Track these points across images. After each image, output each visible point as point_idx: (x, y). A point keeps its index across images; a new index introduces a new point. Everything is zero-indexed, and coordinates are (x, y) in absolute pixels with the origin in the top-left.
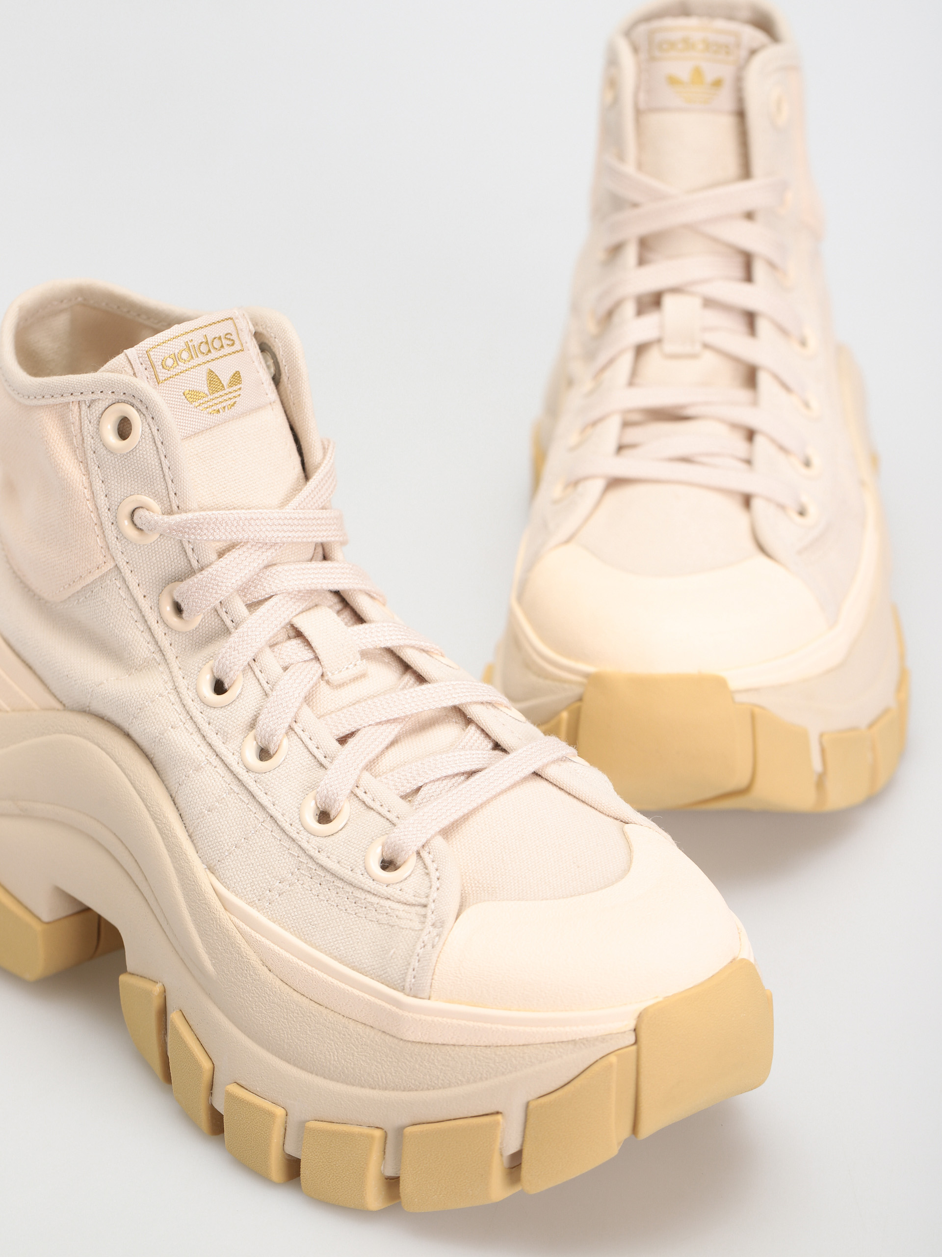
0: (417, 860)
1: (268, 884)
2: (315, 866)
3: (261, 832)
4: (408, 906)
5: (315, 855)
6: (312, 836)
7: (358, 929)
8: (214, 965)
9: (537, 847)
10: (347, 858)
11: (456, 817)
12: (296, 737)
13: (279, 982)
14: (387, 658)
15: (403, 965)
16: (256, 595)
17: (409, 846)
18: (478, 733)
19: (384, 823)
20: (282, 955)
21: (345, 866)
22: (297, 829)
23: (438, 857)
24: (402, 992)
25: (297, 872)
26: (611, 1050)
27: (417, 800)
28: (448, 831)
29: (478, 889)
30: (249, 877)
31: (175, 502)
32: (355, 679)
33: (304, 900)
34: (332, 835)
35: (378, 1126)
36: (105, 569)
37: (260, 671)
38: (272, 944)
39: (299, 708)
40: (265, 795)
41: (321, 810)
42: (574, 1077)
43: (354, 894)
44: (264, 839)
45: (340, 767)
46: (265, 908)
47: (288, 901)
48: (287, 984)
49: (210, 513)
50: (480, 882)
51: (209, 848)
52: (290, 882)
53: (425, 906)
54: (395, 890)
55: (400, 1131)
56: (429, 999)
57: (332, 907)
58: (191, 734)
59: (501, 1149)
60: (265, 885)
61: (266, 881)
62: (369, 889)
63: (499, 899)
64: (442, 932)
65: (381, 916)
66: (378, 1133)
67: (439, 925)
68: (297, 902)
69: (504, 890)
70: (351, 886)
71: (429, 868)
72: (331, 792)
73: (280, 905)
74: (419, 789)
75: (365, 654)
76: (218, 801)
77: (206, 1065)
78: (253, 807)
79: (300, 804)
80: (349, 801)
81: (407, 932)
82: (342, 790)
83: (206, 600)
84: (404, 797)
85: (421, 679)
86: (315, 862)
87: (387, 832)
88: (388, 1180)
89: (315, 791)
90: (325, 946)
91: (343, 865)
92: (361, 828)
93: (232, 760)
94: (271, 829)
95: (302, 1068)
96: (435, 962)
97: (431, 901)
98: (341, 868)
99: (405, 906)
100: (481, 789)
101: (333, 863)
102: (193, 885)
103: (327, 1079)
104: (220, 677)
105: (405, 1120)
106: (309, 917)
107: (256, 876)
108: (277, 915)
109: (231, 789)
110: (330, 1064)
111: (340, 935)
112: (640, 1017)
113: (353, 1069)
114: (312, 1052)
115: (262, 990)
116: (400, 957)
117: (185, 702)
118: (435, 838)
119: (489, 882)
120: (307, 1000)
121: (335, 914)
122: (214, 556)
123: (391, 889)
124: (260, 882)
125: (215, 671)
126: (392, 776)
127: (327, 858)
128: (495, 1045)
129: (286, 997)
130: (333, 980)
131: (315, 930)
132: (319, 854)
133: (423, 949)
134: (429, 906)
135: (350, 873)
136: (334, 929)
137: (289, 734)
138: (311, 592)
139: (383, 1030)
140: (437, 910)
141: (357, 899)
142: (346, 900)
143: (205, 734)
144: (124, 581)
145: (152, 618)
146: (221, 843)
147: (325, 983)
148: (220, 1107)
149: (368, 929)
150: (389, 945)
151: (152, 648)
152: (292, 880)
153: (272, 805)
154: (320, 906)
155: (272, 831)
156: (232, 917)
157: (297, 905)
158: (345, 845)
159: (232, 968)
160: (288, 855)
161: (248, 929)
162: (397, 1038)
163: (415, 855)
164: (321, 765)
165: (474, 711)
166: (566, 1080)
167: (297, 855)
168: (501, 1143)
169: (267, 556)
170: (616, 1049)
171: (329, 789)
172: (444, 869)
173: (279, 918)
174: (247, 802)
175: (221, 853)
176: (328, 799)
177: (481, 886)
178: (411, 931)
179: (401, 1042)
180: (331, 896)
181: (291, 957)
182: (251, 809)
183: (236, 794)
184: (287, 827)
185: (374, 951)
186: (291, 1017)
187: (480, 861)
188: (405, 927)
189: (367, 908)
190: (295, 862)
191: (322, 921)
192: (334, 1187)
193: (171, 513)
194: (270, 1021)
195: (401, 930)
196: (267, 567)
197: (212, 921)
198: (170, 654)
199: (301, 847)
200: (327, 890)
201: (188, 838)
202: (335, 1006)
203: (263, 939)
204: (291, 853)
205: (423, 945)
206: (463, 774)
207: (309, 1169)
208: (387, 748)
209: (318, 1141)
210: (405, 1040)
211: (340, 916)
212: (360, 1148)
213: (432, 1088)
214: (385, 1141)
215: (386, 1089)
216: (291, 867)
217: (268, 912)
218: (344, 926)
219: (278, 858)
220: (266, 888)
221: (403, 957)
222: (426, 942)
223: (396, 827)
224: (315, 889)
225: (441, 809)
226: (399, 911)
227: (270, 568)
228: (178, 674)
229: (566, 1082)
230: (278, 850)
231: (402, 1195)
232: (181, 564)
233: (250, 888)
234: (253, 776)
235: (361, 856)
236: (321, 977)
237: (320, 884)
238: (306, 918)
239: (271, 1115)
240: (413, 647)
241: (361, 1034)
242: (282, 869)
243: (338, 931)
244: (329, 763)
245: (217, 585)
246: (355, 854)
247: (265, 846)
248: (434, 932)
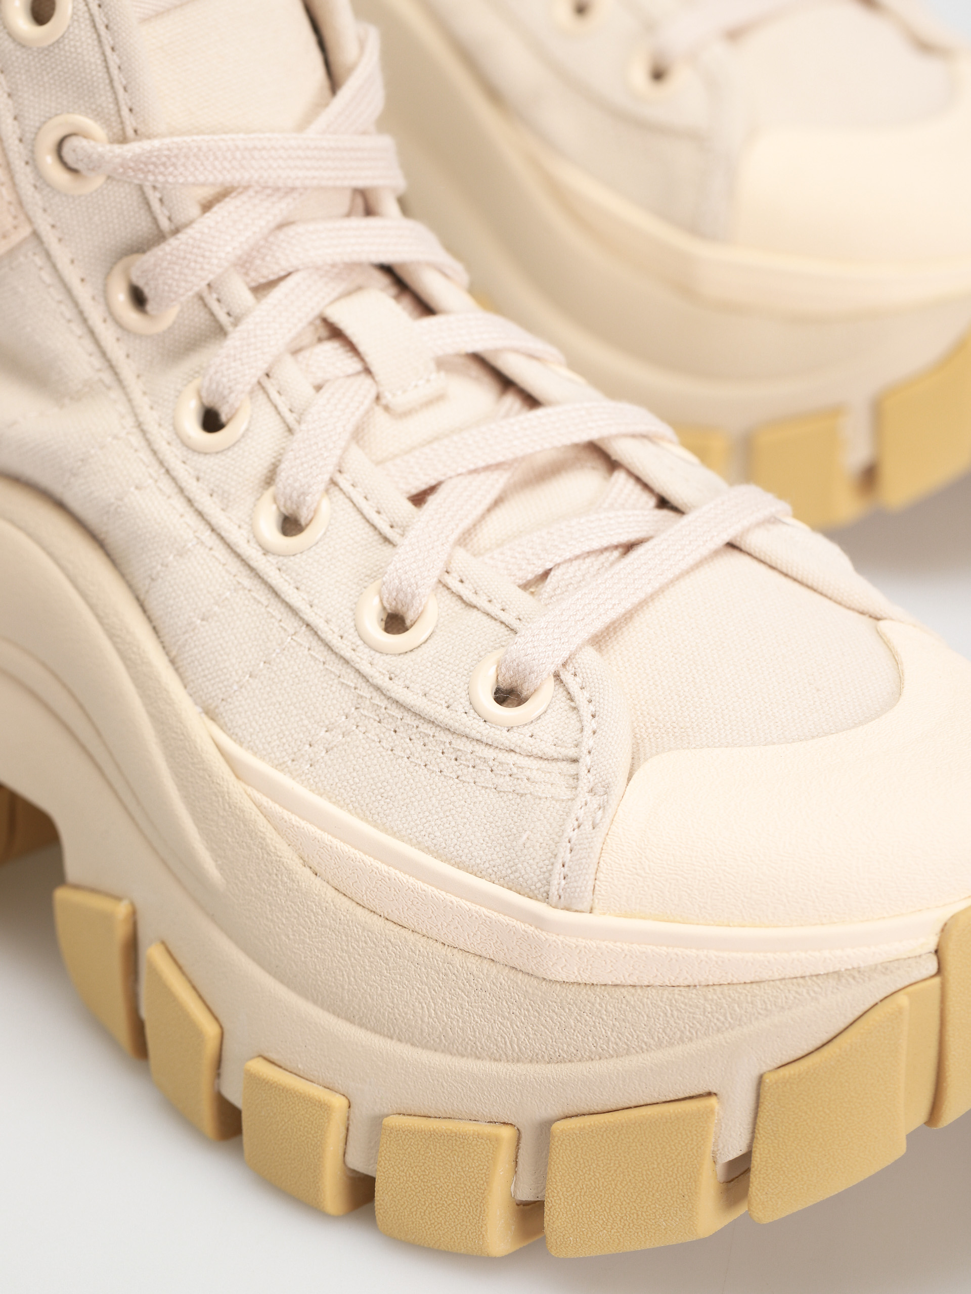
0: (555, 686)
1: (307, 734)
2: (386, 702)
3: (291, 650)
4: (546, 762)
5: (385, 684)
6: (378, 655)
7: (463, 802)
8: (220, 868)
9: (748, 660)
10: (439, 688)
11: (613, 615)
12: (342, 496)
13: (331, 893)
14: (475, 370)
15: (544, 857)
16: (265, 272)
17: (542, 664)
18: (631, 483)
19: (497, 628)
20: (337, 848)
21: (437, 700)
22: (352, 643)
23: (591, 680)
24: (545, 902)
25: (356, 714)
26: (899, 986)
27: (545, 591)
28: (601, 638)
29: (657, 730)
30: (275, 724)
31: (130, 123)
32: (430, 403)
33: (369, 759)
34: (411, 651)
35: (506, 1121)
36: (16, 238)
37: (279, 392)
38: (319, 831)
39: (345, 450)
40: (295, 590)
41: (390, 611)
42: (837, 1032)
43: (452, 746)
44: (298, 661)
45: (418, 542)
46: (303, 772)
47: (342, 760)
48: (344, 895)
49: (188, 139)
50: (660, 718)
51: (205, 679)
52: (344, 729)
53: (575, 761)
54: (522, 736)
55: (545, 1128)
56: (591, 912)
57: (417, 768)
58: (169, 497)
59: (714, 1152)
60: (301, 736)
61: (304, 729)
62: (478, 736)
63: (694, 746)
64: (607, 802)
65: (502, 780)
66: (506, 1133)
67: (601, 790)
68: (357, 761)
69: (702, 731)
70: (447, 732)
71: (576, 699)
72: (406, 582)
73: (330, 767)
74: (546, 574)
75: (442, 364)
76: (216, 603)
77: (210, 1029)
78: (277, 610)
79: (355, 603)
80: (435, 595)
81: (548, 804)
82: (424, 579)
83: (186, 281)
84: (525, 586)
85: (531, 401)
86: (385, 695)
87: (503, 643)
88: (522, 1206)
89: (379, 582)
90: (409, 831)
91: (433, 699)
92: (459, 638)
93: (238, 537)
94: (307, 645)
95: (374, 1030)
96: (599, 850)
97: (586, 752)
98: (429, 703)
99: (541, 762)
100: (651, 569)
101: (415, 697)
102: (181, 740)
103: (418, 1047)
104: (212, 405)
105: (552, 1110)
106: (379, 785)
107: (286, 721)
108: (325, 783)
109: (239, 583)
110: (423, 1021)
111: (433, 812)
112: (944, 930)
113: (462, 1029)
114: (391, 1005)
115: (303, 906)
116: (538, 844)
117: (156, 447)
118: (583, 650)
119: (674, 719)
120: (380, 919)
121: (423, 778)
122: (195, 211)
123: (516, 735)
124: (293, 731)
125: (204, 394)
126: (502, 554)
127: (406, 689)
128: (703, 984)
129: (344, 916)
130: (425, 886)
131: (390, 806)
132: (391, 682)
133: (576, 830)
134: (581, 760)
135: (445, 710)
136: (422, 802)
137: (331, 491)
138: (352, 267)
139: (512, 965)
140: (596, 767)
141: (459, 753)
142: (441, 755)
143: (191, 496)
144: (48, 255)
145: (95, 315)
146: (225, 670)
147: (412, 891)
148: (235, 1095)
149: (480, 802)
150: (518, 827)
151: (97, 362)
152: (346, 727)
153: (308, 606)
154: (397, 766)
155: (309, 649)
156: (249, 789)
157: (357, 767)
158: (435, 666)
159: (252, 873)
160: (339, 687)
161: (276, 808)
162: (537, 978)
163: (552, 679)
164: (386, 540)
165: (621, 449)
166: (825, 1037)
167: (352, 685)
168: (716, 1144)
169: (280, 209)
170: (907, 983)
171: (403, 577)
172: (602, 700)
173: (328, 788)
174: (266, 603)
175: (225, 687)
176: (402, 593)
177: (661, 725)
178: (554, 802)
179: (544, 983)
180: (414, 749)
181: (352, 850)
182: (274, 614)
183: (246, 592)
184: (335, 641)
185: (492, 837)
186: (354, 948)
187: (657, 686)
188: (544, 795)
189: (477, 767)
190: (351, 696)
191: (402, 790)
192: (433, 1221)
193: (123, 140)
194: (318, 956)
195: (538, 801)
196: (280, 226)
197: (217, 797)
198: (128, 371)
199: (360, 673)
200: (408, 740)
201: (169, 664)
202: (428, 928)
203: (303, 824)
204: (343, 683)
205: (576, 823)
206: (616, 547)
207: (389, 1194)
208: (489, 510)
209: (405, 1148)
210: (550, 981)
211: (431, 781)
212: (476, 1157)
213: (597, 1057)
214: (518, 1145)
215: (518, 1061)
216: (344, 705)
217: (309, 779)
218: (439, 797)
219: (322, 692)
220: (304, 740)
221: (544, 845)
222: (581, 820)
223: (518, 635)
224: (387, 740)
225: (589, 604)
226: (531, 770)
227: (286, 229)
228: (142, 402)
229: (825, 1040)
230: (322, 679)
231: (548, 1230)
232: (142, 226)
233: (278, 742)
234: (274, 562)
235: (462, 684)
236: (405, 882)
237: (395, 731)
238: (374, 787)
239: (324, 1108)
240: (516, 351)
241: (475, 972)
242: (329, 709)
243: (430, 807)
244: (398, 536)
245: (203, 256)
246: (452, 680)
247: (299, 674)
248: (594, 802)
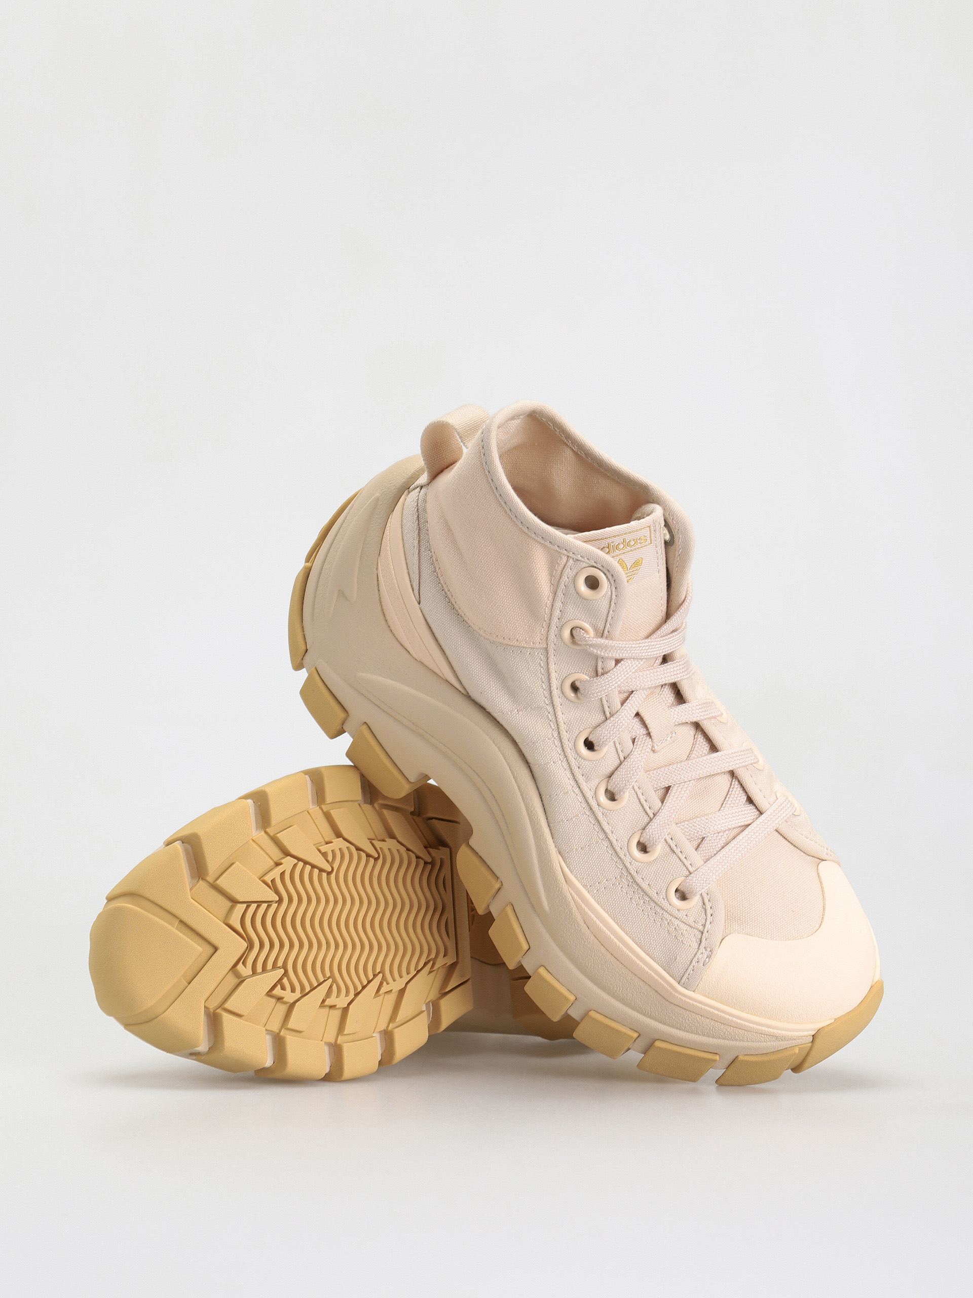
0: (700, 899)
1: (599, 879)
2: (633, 881)
3: (599, 845)
5: (634, 875)
6: (633, 859)
7: (654, 931)
10: (655, 884)
11: (726, 869)
12: (634, 792)
13: (593, 937)
18: (739, 788)
22: (624, 851)
23: (713, 899)
24: (678, 982)
25: (619, 880)
26: (797, 1045)
30: (586, 870)
31: (606, 635)
33: (621, 899)
34: (647, 862)
35: (637, 1031)
40: (608, 825)
41: (642, 844)
42: (770, 1052)
43: (655, 908)
44: (601, 850)
46: (593, 892)
47: (610, 894)
51: (562, 841)
53: (701, 932)
56: (694, 991)
57: (639, 910)
58: (565, 770)
60: (596, 878)
62: (667, 909)
64: (710, 955)
65: (671, 929)
66: (636, 1035)
67: (709, 948)
70: (654, 903)
71: (706, 905)
72: (651, 836)
73: (604, 895)
74: (704, 839)
77: (525, 946)
79: (630, 837)
80: (661, 842)
81: (687, 947)
82: (660, 838)
84: (696, 848)
86: (633, 878)
87: (684, 875)
89: (640, 831)
90: (631, 933)
91: (652, 887)
92: (667, 865)
93: (589, 795)
95: (595, 984)
96: (703, 973)
97: (706, 930)
99: (688, 927)
101: (645, 884)
102: (546, 857)
104: (591, 739)
105: (656, 1036)
106: (623, 910)
107: (591, 871)
108: (601, 900)
109: (585, 813)
112: (818, 1031)
115: (580, 936)
117: (565, 749)
123: (681, 913)
124: (593, 875)
125: (589, 735)
127: (643, 879)
130: (632, 956)
131: (625, 920)
132: (637, 874)
133: (697, 963)
134: (704, 934)
135: (655, 894)
139: (657, 991)
140: (709, 937)
141: (656, 912)
142: (650, 910)
143: (575, 774)
144: (547, 658)
146: (571, 842)
149: (661, 934)
150: (674, 951)
151: (548, 702)
152: (614, 882)
153: (611, 833)
154: (631, 906)
155: (607, 848)
156: (571, 890)
158: (655, 873)
161: (576, 896)
162: (665, 999)
163: (699, 894)
164: (646, 813)
170: (800, 1044)
173: (603, 904)
174: (594, 824)
175: (570, 848)
176: (648, 837)
178: (690, 948)
179: (667, 1002)
181: (607, 931)
182: (596, 829)
184: (618, 850)
185: (663, 949)
186: (596, 958)
188: (686, 944)
189: (662, 920)
190: (620, 872)
193: (600, 637)
194: (581, 954)
199: (626, 866)
200: (638, 899)
203: (589, 912)
204: (618, 866)
210: (670, 1003)
211: (643, 917)
215: (648, 1018)
216: (616, 874)
217: (595, 896)
219: (608, 866)
222: (699, 959)
223: (691, 875)
224: (629, 895)
226: (684, 929)
229: (765, 1053)
233: (585, 877)
234: (602, 810)
235: (664, 886)
237: (634, 894)
238: (620, 910)
242: (609, 873)
244: (651, 813)
246: (661, 883)
247: (600, 855)
248: (706, 954)
